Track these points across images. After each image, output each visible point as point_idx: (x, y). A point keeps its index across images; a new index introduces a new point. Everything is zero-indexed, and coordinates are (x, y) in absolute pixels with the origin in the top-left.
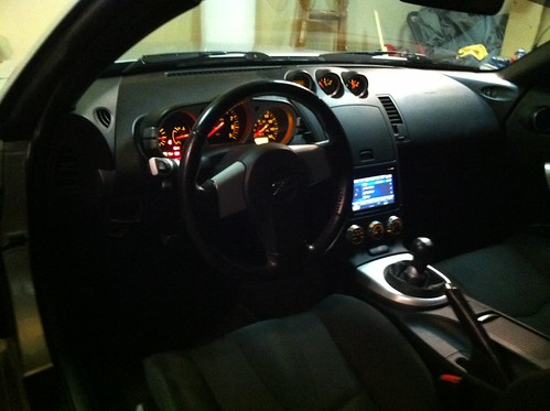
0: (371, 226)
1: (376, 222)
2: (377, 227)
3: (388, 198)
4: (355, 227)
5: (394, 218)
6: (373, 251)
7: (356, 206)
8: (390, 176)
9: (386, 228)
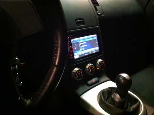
0: (87, 67)
1: (90, 64)
2: (91, 67)
3: (95, 49)
4: (77, 69)
5: (100, 60)
6: (89, 82)
7: (76, 56)
8: (96, 35)
9: (96, 67)
